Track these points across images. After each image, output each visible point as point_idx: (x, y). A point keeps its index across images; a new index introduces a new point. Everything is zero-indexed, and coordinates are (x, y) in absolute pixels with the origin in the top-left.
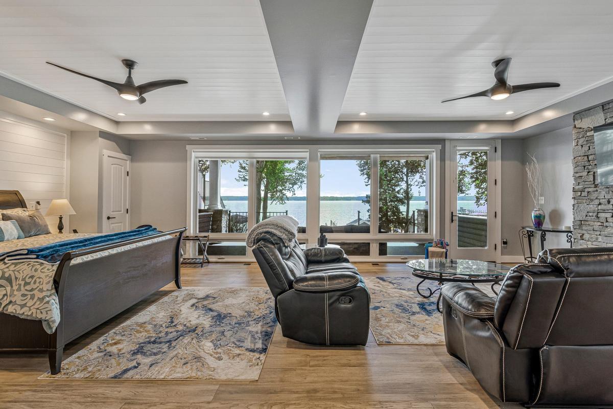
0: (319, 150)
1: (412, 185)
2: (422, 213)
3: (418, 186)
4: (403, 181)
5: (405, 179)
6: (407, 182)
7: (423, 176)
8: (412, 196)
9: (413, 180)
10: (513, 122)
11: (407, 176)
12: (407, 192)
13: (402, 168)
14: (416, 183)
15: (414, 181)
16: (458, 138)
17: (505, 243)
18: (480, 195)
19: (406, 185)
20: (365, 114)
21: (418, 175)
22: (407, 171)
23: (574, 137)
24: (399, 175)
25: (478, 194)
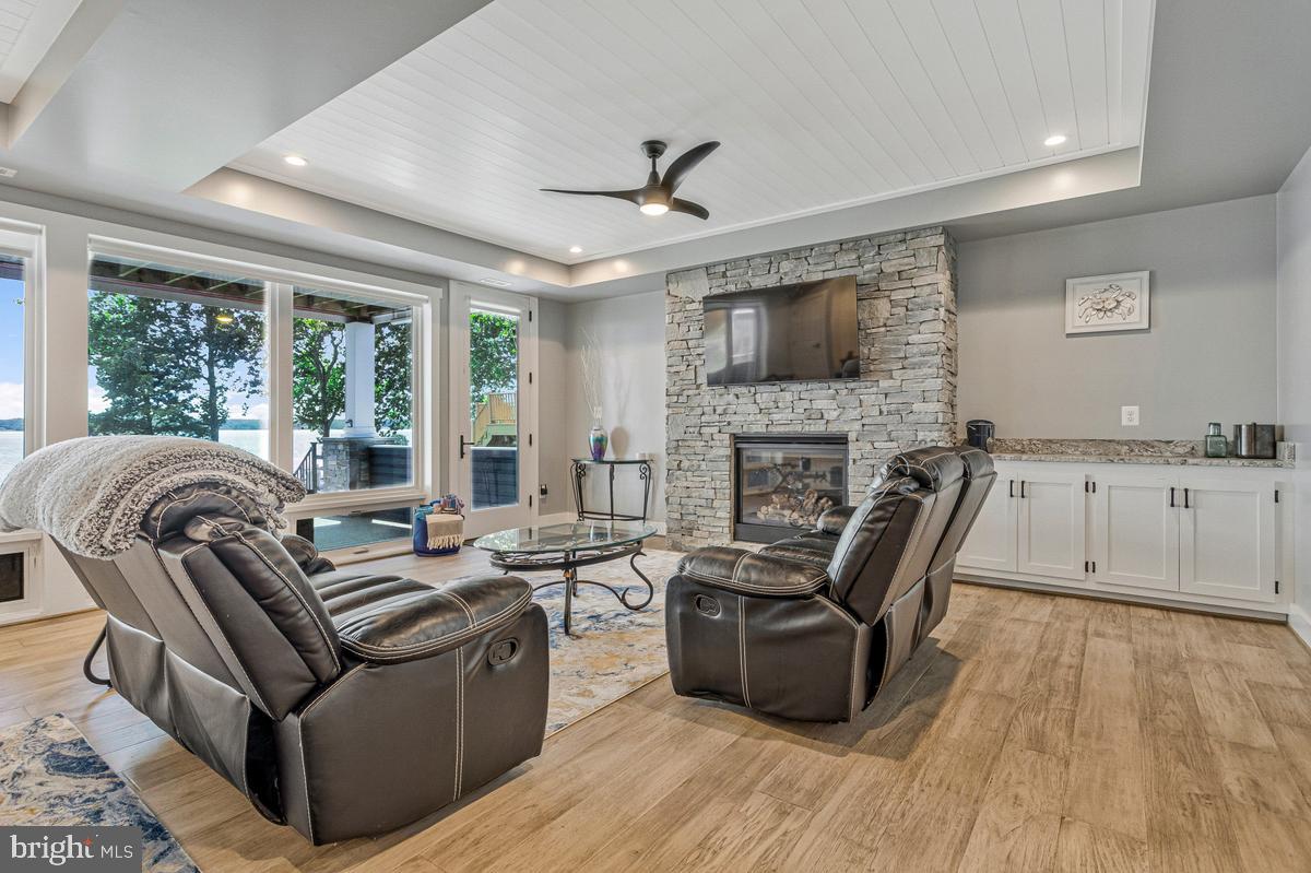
0: (91, 236)
1: (226, 389)
2: (341, 447)
3: (246, 393)
4: (199, 376)
5: (206, 375)
6: (211, 380)
7: (256, 368)
8: (224, 418)
9: (229, 375)
10: (570, 268)
11: (211, 364)
12: (210, 405)
13: (196, 343)
14: (240, 385)
15: (234, 377)
16: (476, 281)
17: (544, 492)
18: (381, 416)
19: (208, 387)
20: (303, 163)
21: (241, 366)
22: (211, 353)
23: (668, 309)
24: (188, 362)
25: (377, 413)
